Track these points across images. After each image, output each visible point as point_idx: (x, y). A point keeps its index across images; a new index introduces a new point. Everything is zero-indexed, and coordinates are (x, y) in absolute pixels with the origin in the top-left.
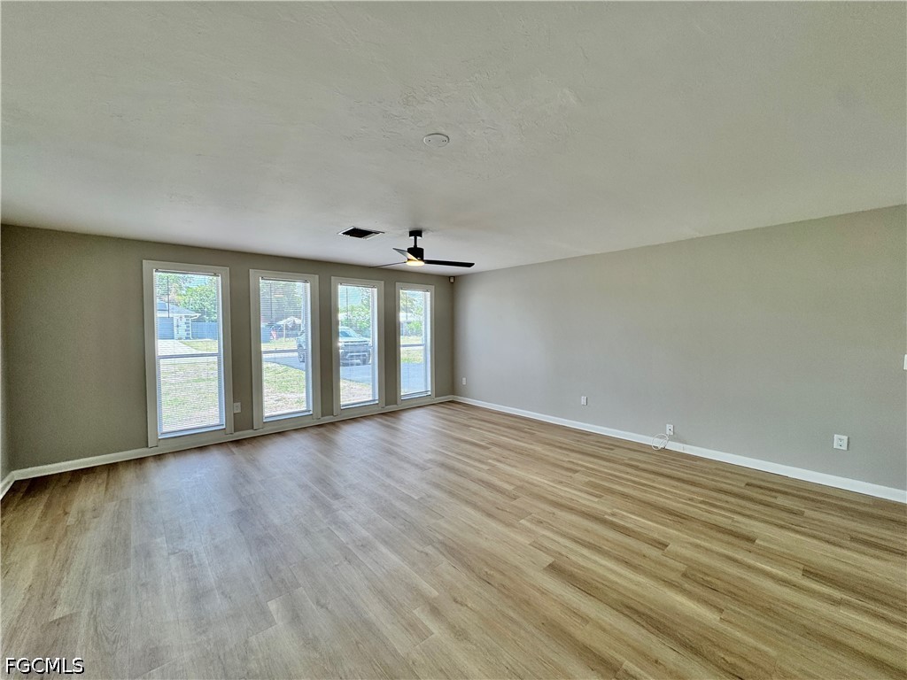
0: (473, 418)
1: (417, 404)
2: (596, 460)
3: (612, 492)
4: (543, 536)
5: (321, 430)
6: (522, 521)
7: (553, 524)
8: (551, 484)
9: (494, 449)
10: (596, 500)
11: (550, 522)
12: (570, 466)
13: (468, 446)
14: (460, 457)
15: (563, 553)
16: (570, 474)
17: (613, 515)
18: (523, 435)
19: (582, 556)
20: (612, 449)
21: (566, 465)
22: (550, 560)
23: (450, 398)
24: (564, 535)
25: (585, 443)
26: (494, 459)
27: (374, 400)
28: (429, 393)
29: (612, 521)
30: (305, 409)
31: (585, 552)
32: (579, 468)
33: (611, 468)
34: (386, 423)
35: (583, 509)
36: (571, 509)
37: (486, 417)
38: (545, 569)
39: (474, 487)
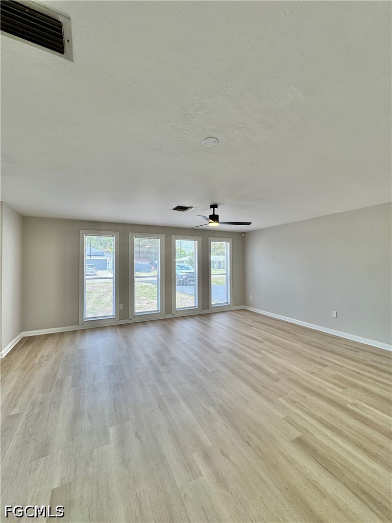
0: (255, 321)
1: (221, 310)
2: (343, 359)
3: (355, 386)
4: (295, 413)
5: (164, 322)
6: (280, 399)
7: (304, 405)
8: (306, 373)
9: (267, 343)
10: (341, 390)
11: (302, 403)
12: (321, 361)
13: (249, 340)
14: (242, 347)
15: (310, 431)
16: (320, 367)
17: (354, 405)
18: (288, 335)
19: (325, 436)
20: (357, 352)
21: (318, 360)
22: (298, 434)
23: (242, 307)
24: (312, 415)
25: (335, 345)
26: (266, 350)
27: (196, 306)
28: (229, 304)
29: (353, 410)
30: (157, 309)
31: (328, 433)
32: (329, 364)
33: (355, 366)
34: (201, 320)
35: (330, 396)
36: (319, 395)
37: (264, 321)
38: (293, 441)
39: (249, 368)
